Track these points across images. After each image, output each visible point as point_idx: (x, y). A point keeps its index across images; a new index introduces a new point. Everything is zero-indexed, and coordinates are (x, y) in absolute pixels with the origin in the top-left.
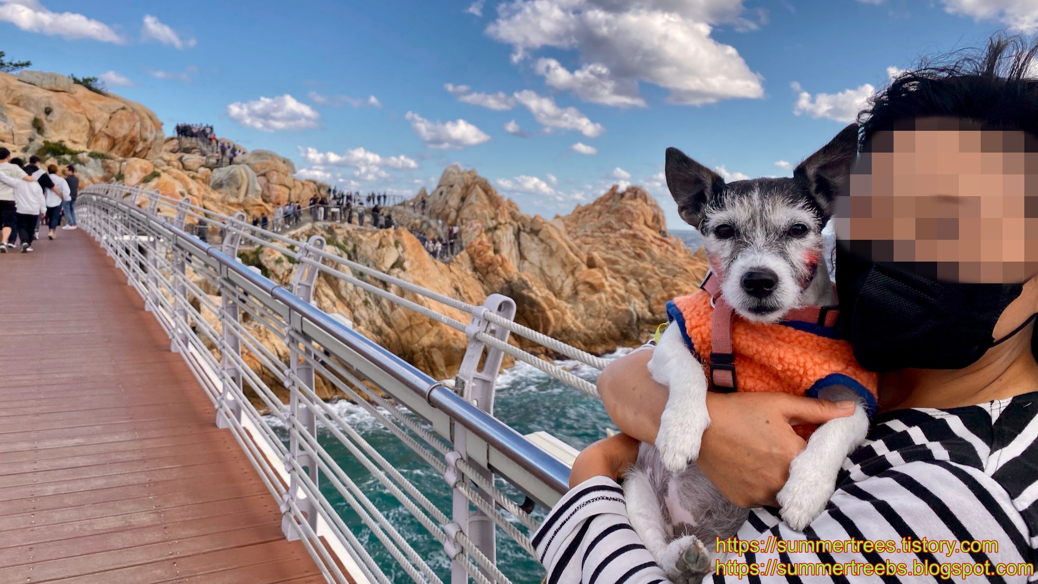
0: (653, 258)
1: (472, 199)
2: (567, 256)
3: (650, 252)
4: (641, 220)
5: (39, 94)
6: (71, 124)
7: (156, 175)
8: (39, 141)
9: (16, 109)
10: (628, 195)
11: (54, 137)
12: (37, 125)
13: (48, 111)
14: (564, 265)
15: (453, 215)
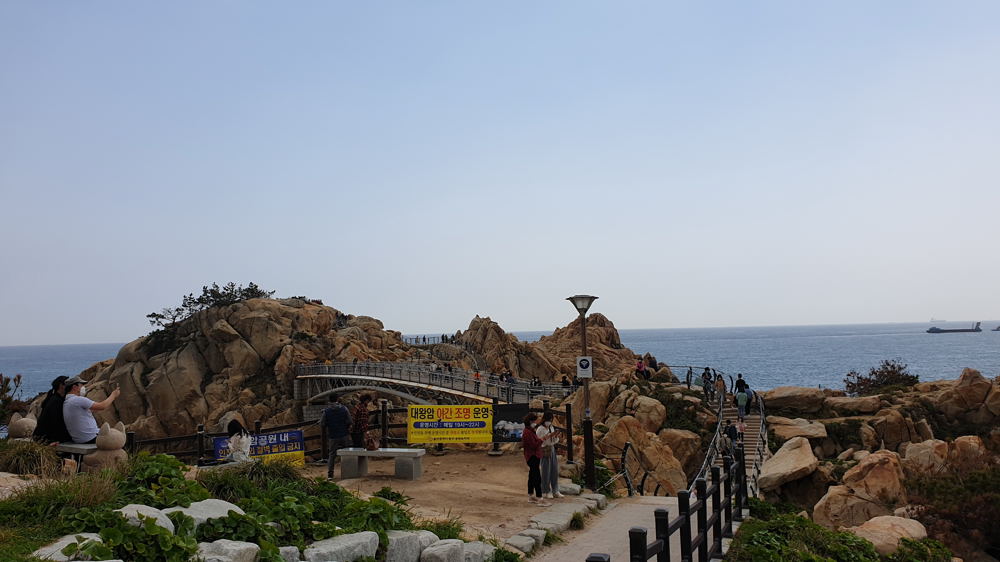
0: (605, 364)
1: (489, 337)
2: (549, 367)
3: (602, 360)
4: (598, 340)
5: (293, 310)
6: (306, 323)
7: (349, 344)
8: (295, 332)
9: (286, 319)
10: (590, 320)
11: (300, 330)
12: (294, 326)
13: (298, 318)
14: (547, 373)
15: (479, 346)
